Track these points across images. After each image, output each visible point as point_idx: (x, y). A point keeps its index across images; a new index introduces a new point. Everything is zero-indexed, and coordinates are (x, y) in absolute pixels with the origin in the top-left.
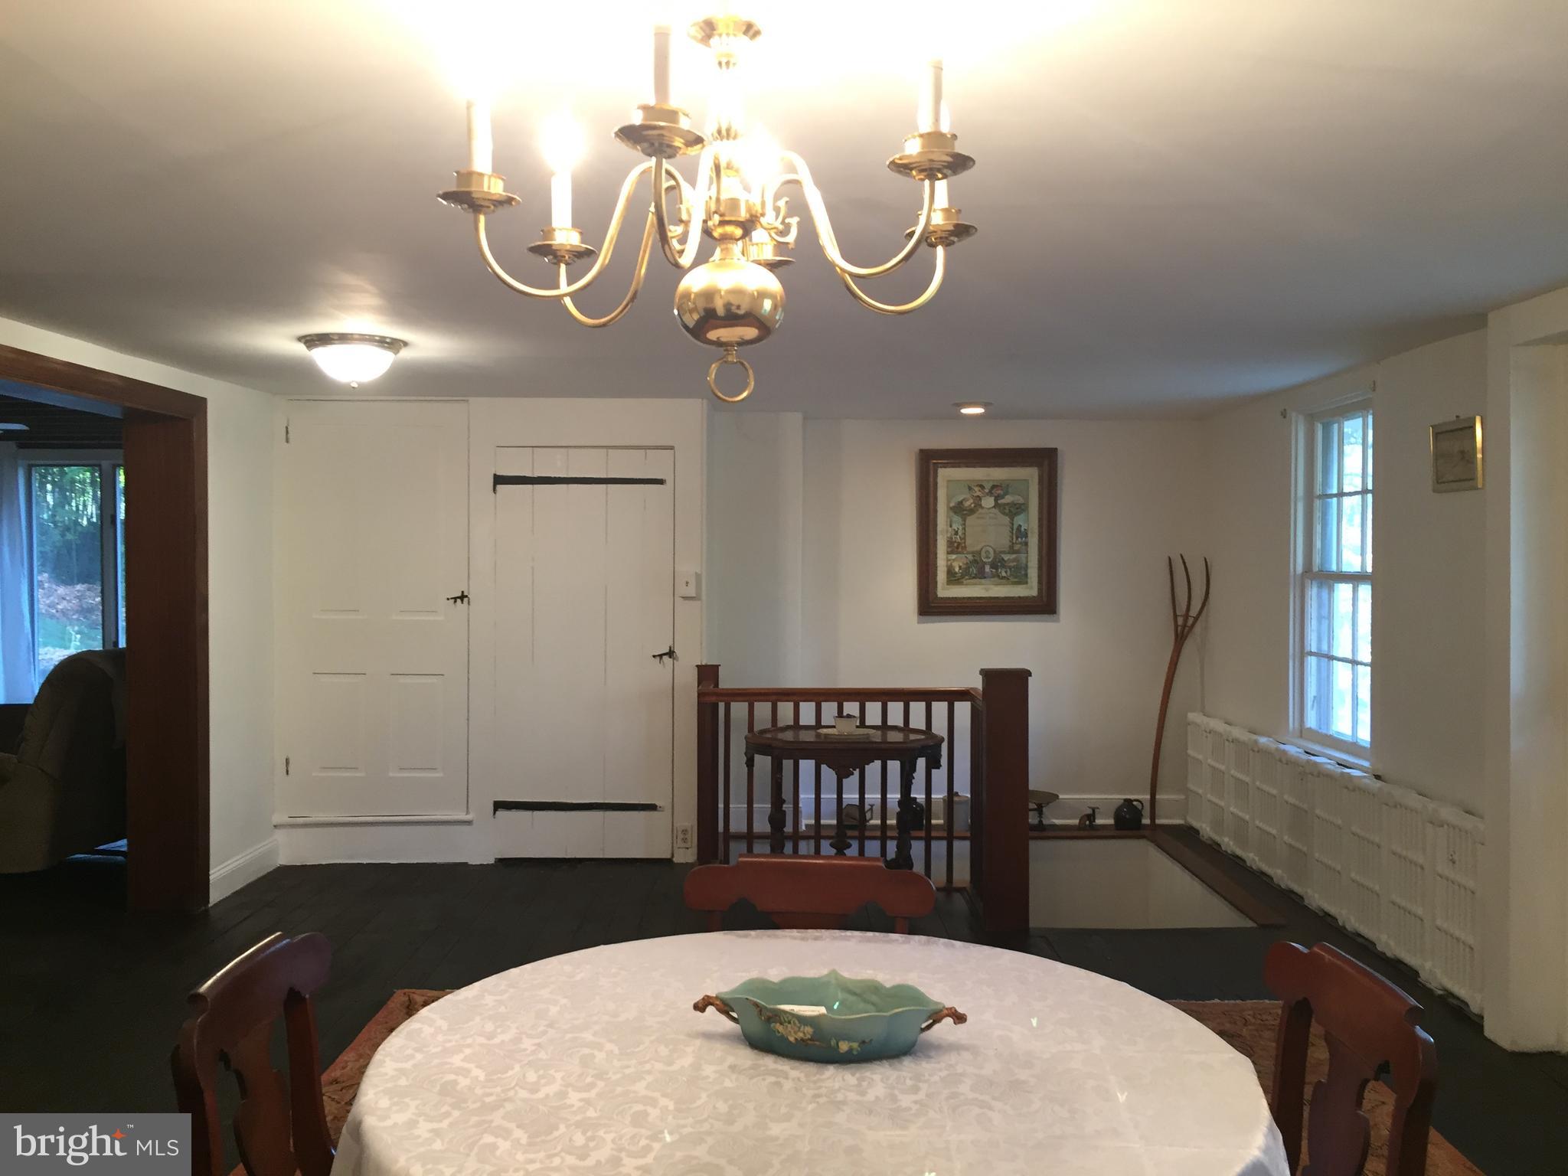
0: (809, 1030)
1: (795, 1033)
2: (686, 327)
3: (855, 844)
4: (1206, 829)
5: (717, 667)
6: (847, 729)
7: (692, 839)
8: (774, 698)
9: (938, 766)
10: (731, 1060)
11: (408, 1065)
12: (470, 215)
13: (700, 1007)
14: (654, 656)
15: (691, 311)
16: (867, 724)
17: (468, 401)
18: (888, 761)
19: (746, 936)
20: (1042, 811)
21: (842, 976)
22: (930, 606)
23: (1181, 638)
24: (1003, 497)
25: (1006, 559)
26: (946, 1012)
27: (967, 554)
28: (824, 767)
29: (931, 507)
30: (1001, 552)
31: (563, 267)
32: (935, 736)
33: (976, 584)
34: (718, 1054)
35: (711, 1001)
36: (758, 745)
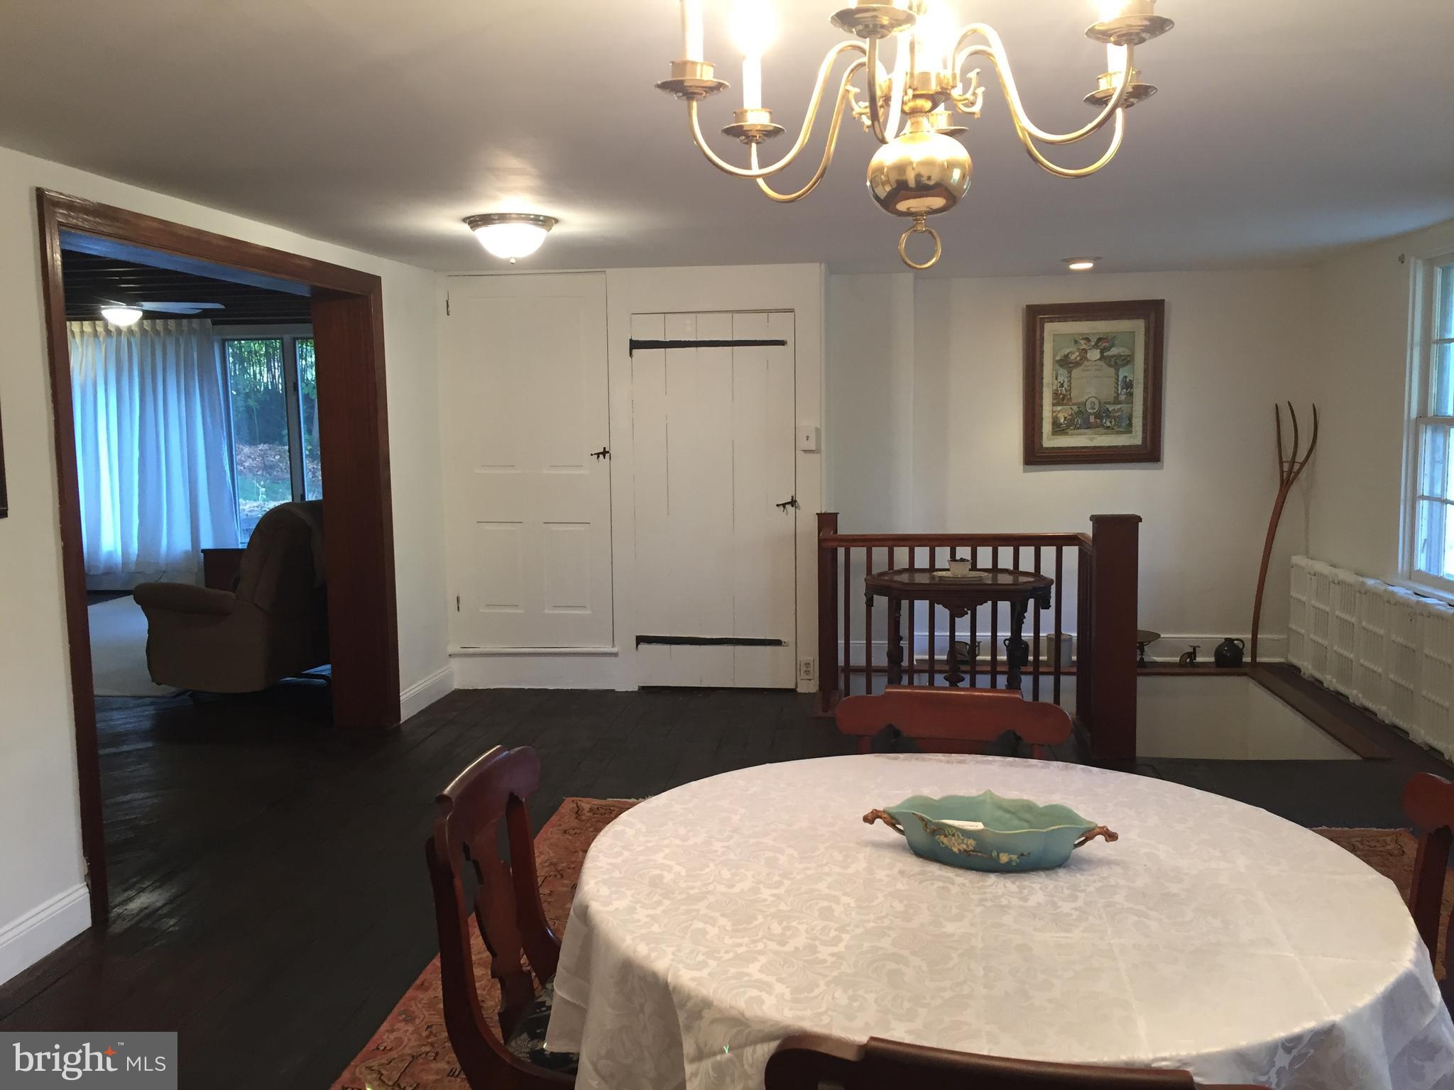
0: (972, 842)
1: (958, 844)
2: (877, 198)
3: (967, 677)
4: (1308, 667)
5: (836, 514)
6: (962, 571)
7: (814, 671)
8: (890, 543)
9: (1048, 607)
10: (899, 866)
11: (619, 860)
12: (684, 102)
13: (869, 819)
14: (778, 505)
15: (884, 184)
16: (978, 567)
17: (605, 272)
18: (999, 602)
19: (896, 759)
20: (1144, 649)
21: (996, 796)
22: (1035, 456)
23: (1286, 483)
24: (1109, 349)
25: (1110, 410)
26: (1098, 830)
27: (1072, 405)
28: (938, 608)
29: (1038, 361)
30: (1106, 403)
31: (754, 146)
32: (1045, 579)
33: (1080, 434)
34: (887, 861)
35: (879, 814)
36: (876, 586)
